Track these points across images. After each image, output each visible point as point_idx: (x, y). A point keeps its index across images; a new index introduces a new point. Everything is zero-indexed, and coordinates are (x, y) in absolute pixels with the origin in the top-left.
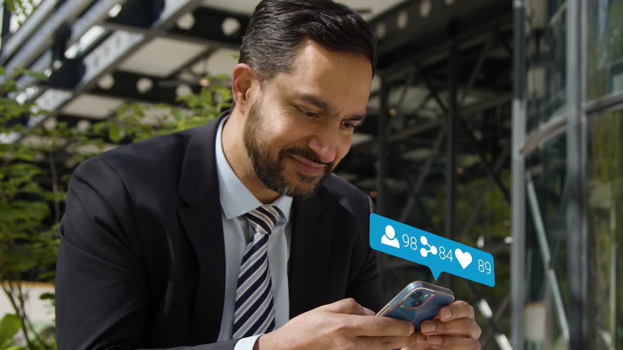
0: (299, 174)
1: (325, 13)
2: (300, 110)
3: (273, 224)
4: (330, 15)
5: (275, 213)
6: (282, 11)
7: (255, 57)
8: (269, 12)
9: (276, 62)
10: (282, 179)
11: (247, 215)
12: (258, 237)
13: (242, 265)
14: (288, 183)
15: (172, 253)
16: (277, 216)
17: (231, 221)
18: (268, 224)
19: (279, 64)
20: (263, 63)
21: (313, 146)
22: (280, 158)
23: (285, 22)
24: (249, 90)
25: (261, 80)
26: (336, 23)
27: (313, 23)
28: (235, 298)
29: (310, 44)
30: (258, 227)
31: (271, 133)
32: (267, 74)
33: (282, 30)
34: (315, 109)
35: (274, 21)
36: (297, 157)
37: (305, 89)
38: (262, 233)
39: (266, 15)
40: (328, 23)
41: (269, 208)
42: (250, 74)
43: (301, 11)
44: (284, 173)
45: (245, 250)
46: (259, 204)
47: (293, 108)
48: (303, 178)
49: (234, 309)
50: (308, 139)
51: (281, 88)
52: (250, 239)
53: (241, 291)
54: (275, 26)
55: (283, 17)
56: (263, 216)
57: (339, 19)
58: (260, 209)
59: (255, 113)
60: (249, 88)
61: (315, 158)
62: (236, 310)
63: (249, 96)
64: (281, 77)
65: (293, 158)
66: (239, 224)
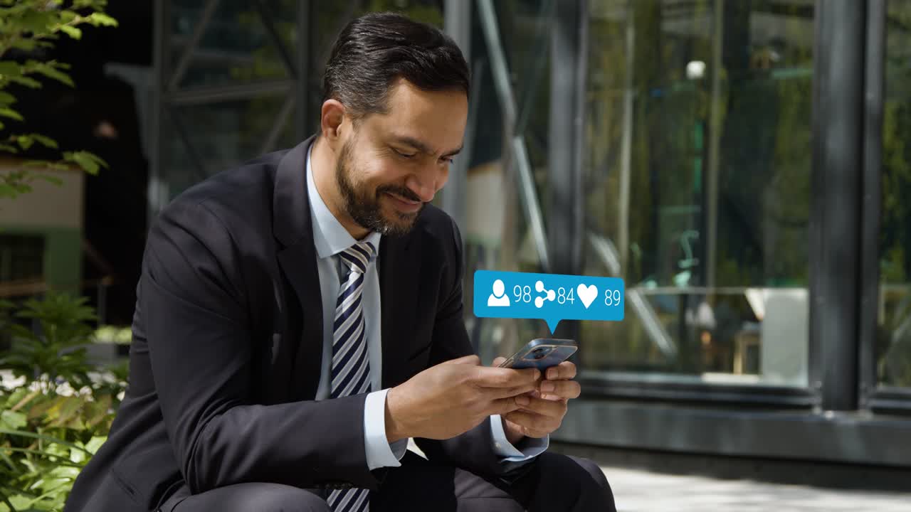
0: (398, 213)
1: (417, 49)
2: (396, 152)
3: (366, 260)
4: (423, 52)
5: (368, 250)
6: (374, 48)
7: (345, 94)
8: (359, 48)
9: (368, 102)
10: (380, 217)
11: (343, 254)
12: (353, 277)
13: (337, 307)
14: (387, 222)
15: (278, 301)
16: (370, 252)
17: (324, 260)
18: (362, 261)
19: (373, 105)
20: (355, 102)
21: (412, 185)
22: (378, 195)
23: (377, 61)
24: (340, 126)
25: (353, 118)
26: (430, 60)
27: (407, 62)
28: (332, 343)
29: (402, 83)
30: (354, 267)
31: (367, 173)
32: (360, 114)
33: (375, 71)
34: (412, 151)
35: (366, 59)
36: (395, 195)
37: (403, 131)
38: (358, 272)
39: (356, 51)
40: (422, 62)
41: (363, 245)
42: (340, 111)
43: (392, 49)
44: (383, 211)
45: (340, 291)
46: (354, 242)
47: (390, 149)
48: (402, 216)
49: (331, 354)
50: (406, 179)
51: (377, 129)
52: (344, 279)
53: (338, 334)
54: (367, 65)
55: (374, 55)
56: (356, 254)
57: (433, 56)
58: (355, 247)
59: (349, 152)
60: (340, 123)
61: (413, 196)
62: (334, 355)
63: (340, 133)
64: (375, 118)
65: (390, 196)
66: (333, 264)
